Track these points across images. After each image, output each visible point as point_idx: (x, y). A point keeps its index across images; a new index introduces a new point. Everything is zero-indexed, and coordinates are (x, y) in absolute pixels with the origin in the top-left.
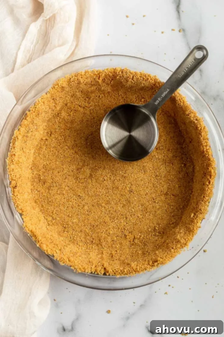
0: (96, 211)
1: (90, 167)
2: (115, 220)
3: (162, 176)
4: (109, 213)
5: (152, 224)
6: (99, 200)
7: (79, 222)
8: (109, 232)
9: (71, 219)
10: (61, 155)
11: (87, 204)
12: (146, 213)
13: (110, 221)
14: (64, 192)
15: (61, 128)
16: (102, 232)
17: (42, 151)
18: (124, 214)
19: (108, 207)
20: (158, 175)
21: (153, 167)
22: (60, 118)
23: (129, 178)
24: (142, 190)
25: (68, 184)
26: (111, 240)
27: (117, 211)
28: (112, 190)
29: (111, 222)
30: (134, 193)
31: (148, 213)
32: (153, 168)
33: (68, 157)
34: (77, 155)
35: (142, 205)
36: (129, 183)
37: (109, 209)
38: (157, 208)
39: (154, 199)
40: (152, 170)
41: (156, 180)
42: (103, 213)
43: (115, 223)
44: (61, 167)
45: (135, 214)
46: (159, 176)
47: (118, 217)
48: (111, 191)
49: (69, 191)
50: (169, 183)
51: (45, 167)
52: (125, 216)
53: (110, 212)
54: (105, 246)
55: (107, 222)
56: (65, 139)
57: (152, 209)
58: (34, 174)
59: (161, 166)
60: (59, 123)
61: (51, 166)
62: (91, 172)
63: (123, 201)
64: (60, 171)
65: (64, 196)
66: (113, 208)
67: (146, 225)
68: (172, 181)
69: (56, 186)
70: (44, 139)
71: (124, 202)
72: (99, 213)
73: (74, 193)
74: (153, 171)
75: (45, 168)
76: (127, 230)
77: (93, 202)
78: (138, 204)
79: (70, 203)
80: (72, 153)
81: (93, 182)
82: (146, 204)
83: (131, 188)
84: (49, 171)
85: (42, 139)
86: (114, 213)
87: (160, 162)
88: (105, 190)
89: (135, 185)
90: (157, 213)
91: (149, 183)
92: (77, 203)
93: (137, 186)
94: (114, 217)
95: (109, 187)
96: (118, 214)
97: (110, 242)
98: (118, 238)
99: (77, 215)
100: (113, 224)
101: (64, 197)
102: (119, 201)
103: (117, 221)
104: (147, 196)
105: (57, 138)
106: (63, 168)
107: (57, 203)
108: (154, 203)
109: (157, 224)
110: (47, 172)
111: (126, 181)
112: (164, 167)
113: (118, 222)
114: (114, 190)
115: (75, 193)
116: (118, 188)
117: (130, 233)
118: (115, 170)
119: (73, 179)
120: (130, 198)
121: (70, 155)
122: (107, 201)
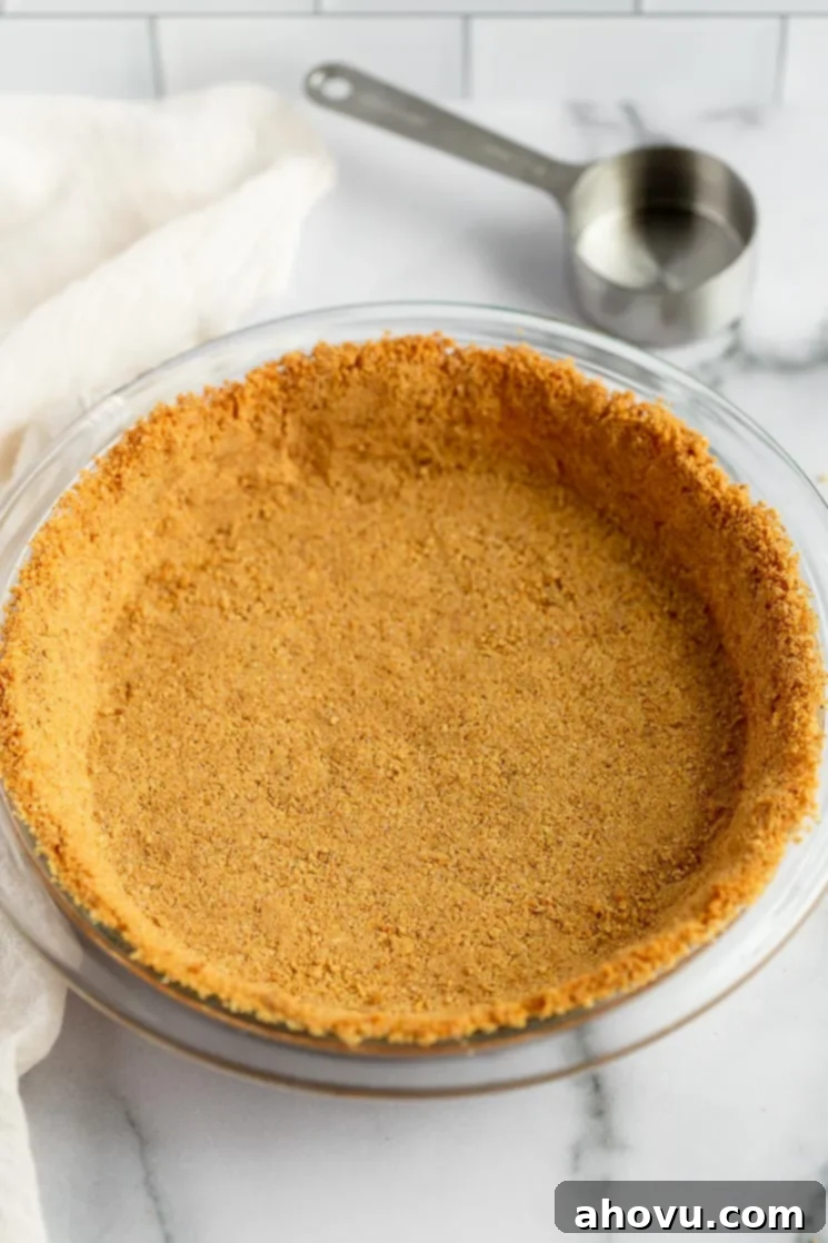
0: (407, 881)
1: (320, 749)
2: (493, 887)
3: (604, 681)
4: (460, 871)
5: (640, 848)
6: (402, 843)
7: (355, 941)
8: (488, 933)
9: (323, 940)
10: (196, 742)
11: (362, 870)
12: (602, 821)
13: (475, 898)
14: (256, 859)
15: (161, 658)
16: (462, 944)
17: (114, 752)
18: (518, 854)
19: (448, 853)
20: (589, 683)
21: (557, 668)
22: (143, 625)
23: (485, 732)
24: (552, 751)
25: (260, 830)
26: (509, 958)
27: (486, 854)
28: (439, 795)
29: (480, 899)
30: (525, 775)
31: (609, 818)
32: (561, 669)
33: (224, 741)
34: (257, 727)
35: (574, 801)
36: (493, 747)
37: (455, 861)
38: (636, 788)
39: (608, 766)
40: (557, 676)
41: (588, 703)
42: (435, 880)
43: (498, 895)
44: (209, 784)
45: (561, 838)
46: (593, 687)
47: (499, 870)
48: (436, 800)
49: (274, 852)
50: (642, 694)
51: (150, 803)
52: (525, 863)
53: (462, 867)
54: (492, 985)
55: (464, 903)
56: (187, 690)
57: (617, 800)
58: (115, 833)
59: (585, 652)
60: (144, 643)
61: (170, 792)
62: (332, 765)
63: (497, 814)
64: (209, 798)
65: (259, 873)
66: (468, 851)
67: (621, 860)
68: (649, 683)
69: (218, 850)
70: (109, 710)
71: (501, 818)
72: (424, 884)
73: (298, 852)
74: (562, 679)
75: (149, 807)
76: (555, 907)
77: (380, 856)
78: (557, 805)
79: (295, 887)
80: (234, 724)
81: (352, 793)
82: (587, 792)
83: (508, 763)
84: (167, 810)
85: (101, 715)
86: (478, 866)
87: (575, 641)
88: (409, 803)
89: (518, 747)
90: (643, 805)
91: (565, 722)
92: (323, 881)
93: (527, 745)
94: (485, 877)
95: (422, 790)
96: (496, 861)
97: (509, 964)
98: (530, 941)
99: (336, 918)
100: (491, 904)
101: (263, 876)
102: (481, 822)
103: (502, 885)
104: (577, 763)
105: (157, 696)
106: (219, 784)
107: (243, 905)
108: (616, 778)
109: (659, 842)
110: (162, 814)
111: (479, 746)
112: (600, 653)
113: (509, 889)
114: (447, 792)
115: (299, 848)
116: (457, 779)
117: (569, 909)
118: (420, 730)
119: (272, 809)
120: (515, 794)
121: (229, 732)
122: (435, 836)
